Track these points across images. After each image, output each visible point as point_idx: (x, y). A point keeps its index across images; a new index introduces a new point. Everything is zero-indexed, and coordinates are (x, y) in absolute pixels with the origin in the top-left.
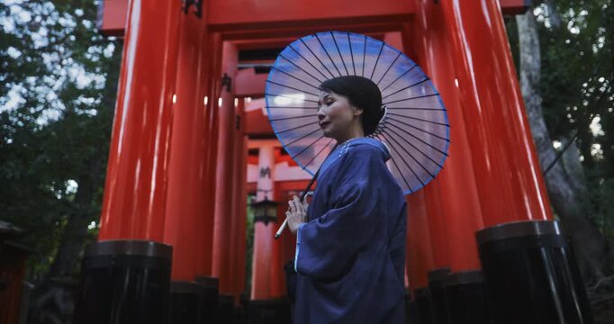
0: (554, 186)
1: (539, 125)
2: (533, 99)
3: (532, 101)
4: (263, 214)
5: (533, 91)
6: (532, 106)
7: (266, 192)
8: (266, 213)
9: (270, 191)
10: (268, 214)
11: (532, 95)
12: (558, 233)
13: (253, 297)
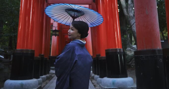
0: (133, 29)
1: (132, 12)
2: (131, 5)
3: (131, 6)
4: (55, 34)
5: (132, 2)
6: (131, 7)
7: (56, 27)
8: (56, 33)
9: (57, 27)
10: (56, 34)
11: (131, 3)
12: (122, 51)
13: (51, 55)
